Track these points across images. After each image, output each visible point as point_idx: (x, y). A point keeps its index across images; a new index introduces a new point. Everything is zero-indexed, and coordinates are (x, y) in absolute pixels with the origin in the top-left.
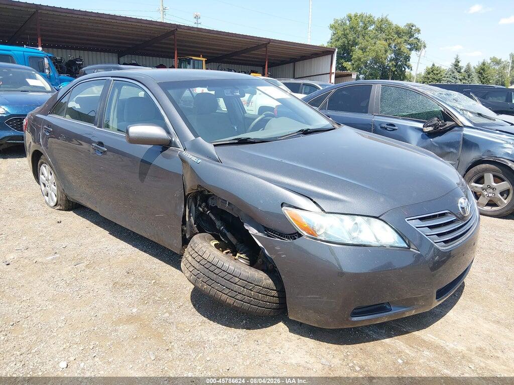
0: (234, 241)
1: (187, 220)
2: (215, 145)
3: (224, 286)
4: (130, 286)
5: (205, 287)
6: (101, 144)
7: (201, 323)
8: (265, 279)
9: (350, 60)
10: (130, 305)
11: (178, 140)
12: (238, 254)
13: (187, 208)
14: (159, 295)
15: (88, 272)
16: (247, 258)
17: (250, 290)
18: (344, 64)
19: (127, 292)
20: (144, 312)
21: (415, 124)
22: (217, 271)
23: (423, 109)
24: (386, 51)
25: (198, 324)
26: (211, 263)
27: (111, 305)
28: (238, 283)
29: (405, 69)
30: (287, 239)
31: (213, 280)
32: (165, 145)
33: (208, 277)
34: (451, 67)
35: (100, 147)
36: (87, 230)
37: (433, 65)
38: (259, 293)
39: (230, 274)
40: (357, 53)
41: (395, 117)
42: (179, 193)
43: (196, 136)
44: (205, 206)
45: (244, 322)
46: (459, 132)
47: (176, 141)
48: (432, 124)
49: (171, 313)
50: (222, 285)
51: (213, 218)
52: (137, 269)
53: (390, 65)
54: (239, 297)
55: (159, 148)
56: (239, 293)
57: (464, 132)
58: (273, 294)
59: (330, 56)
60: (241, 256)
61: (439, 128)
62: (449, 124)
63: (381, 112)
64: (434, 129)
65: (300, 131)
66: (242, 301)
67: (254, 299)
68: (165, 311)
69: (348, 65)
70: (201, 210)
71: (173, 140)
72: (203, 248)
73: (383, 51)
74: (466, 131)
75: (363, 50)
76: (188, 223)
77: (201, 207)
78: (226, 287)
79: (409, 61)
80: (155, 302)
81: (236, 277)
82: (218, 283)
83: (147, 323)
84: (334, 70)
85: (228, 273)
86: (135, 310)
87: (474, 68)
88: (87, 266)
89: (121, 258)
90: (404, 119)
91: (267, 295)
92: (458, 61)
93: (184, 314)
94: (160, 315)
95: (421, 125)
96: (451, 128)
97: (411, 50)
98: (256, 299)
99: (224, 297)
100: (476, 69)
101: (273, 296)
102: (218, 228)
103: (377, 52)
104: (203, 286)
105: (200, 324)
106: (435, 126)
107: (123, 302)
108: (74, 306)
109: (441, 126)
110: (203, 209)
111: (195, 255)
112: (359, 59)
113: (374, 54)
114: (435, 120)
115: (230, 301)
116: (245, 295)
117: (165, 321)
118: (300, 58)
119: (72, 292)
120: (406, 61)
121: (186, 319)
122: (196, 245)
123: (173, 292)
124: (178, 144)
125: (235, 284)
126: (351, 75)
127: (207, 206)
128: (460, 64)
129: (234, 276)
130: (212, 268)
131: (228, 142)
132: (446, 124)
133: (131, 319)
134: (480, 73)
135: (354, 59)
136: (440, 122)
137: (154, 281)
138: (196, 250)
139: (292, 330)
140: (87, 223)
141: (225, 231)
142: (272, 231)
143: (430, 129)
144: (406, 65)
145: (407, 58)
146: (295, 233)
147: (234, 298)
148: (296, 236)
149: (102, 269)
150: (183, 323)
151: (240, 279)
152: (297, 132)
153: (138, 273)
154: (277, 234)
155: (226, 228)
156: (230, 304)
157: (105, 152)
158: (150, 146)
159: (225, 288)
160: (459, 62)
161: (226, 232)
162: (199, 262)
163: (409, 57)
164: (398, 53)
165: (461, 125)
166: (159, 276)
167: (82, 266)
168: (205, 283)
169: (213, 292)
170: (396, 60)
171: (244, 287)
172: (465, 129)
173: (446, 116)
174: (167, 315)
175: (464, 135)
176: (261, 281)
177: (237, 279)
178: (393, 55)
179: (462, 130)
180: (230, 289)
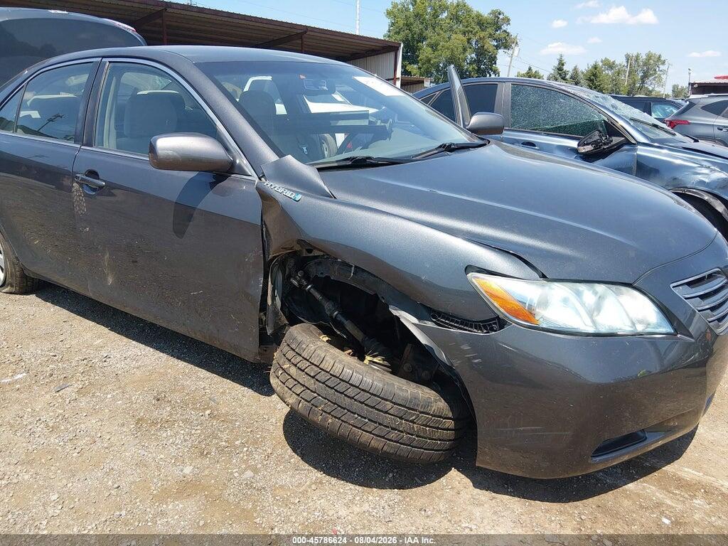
0: (358, 335)
1: (269, 302)
2: (319, 170)
3: (365, 418)
4: (169, 423)
5: (330, 421)
6: (93, 174)
7: (315, 483)
8: (436, 401)
9: (417, 62)
10: (178, 460)
11: (245, 161)
12: (368, 358)
13: (270, 283)
14: (224, 436)
15: (83, 402)
16: (386, 363)
17: (412, 422)
18: (407, 68)
19: (165, 435)
20: (206, 472)
21: (564, 142)
22: (351, 392)
23: (576, 118)
24: (465, 50)
25: (310, 487)
26: (338, 378)
27: (142, 464)
28: (391, 412)
29: (490, 75)
30: (475, 330)
31: (344, 409)
32: (220, 172)
33: (335, 404)
34: (552, 72)
35: (91, 179)
36: (66, 326)
37: (530, 69)
38: (426, 426)
39: (375, 395)
40: (425, 51)
41: (535, 131)
42: (253, 255)
43: (280, 154)
44: (303, 277)
45: (391, 475)
46: (630, 153)
47: (243, 165)
48: (592, 140)
49: (256, 471)
50: (362, 417)
51: (318, 296)
52: (173, 391)
53: (470, 69)
54: (393, 435)
55: (209, 178)
56: (392, 429)
57: (638, 152)
58: (447, 426)
59: (392, 55)
60: (375, 360)
61: (602, 147)
62: (616, 140)
63: (513, 125)
64: (595, 148)
65: (440, 147)
66: (397, 442)
67: (417, 436)
68: (243, 466)
69: (413, 68)
70: (295, 283)
71: (238, 161)
72: (318, 352)
73: (461, 49)
74: (642, 151)
75: (434, 47)
76: (270, 309)
77: (295, 279)
78: (369, 420)
79: (495, 63)
80: (221, 450)
81: (387, 400)
82: (355, 413)
83: (217, 492)
84: (399, 75)
85: (372, 394)
86: (188, 470)
87: (583, 73)
88: (79, 392)
89: (138, 373)
90: (548, 135)
91: (438, 428)
92: (561, 64)
93: (278, 469)
94: (236, 475)
95: (574, 144)
96: (619, 147)
97: (497, 47)
98: (420, 437)
99: (366, 437)
100: (585, 75)
101: (447, 429)
102: (328, 313)
103: (452, 50)
104: (325, 420)
105: (314, 487)
106: (596, 143)
107: (162, 456)
108: (71, 470)
109: (605, 144)
110: (298, 282)
111: (304, 364)
112: (429, 60)
113: (448, 53)
114: (596, 134)
115: (376, 443)
116: (402, 432)
117: (249, 486)
118: (349, 55)
119: (62, 443)
120: (491, 65)
121: (285, 479)
122: (304, 346)
123: (249, 430)
124: (247, 170)
125: (386, 412)
126: (423, 82)
127: (307, 277)
128: (565, 68)
129: (383, 399)
130: (342, 386)
131: (336, 164)
132: (612, 141)
133: (186, 488)
134: (591, 80)
135: (421, 60)
136: (604, 138)
137: (208, 412)
138: (305, 354)
139: (477, 485)
140: (64, 313)
141: (341, 318)
142: (447, 316)
143: (589, 148)
144: (491, 69)
145: (493, 59)
146: (494, 319)
147: (383, 437)
148: (494, 323)
149: (109, 396)
150: (282, 487)
151: (395, 403)
152: (436, 149)
153: (177, 397)
154: (457, 322)
155: (343, 313)
156: (376, 449)
157: (101, 187)
158: (191, 175)
159: (367, 420)
160: (563, 65)
161: (343, 320)
162: (313, 377)
163: (495, 57)
164: (481, 52)
165: (634, 142)
166: (214, 401)
167: (70, 392)
168: (329, 414)
169: (345, 430)
170: (478, 61)
171: (401, 418)
172: (639, 147)
173: (611, 129)
174: (249, 474)
175: (639, 156)
176: (428, 404)
177: (389, 405)
178: (474, 55)
179: (636, 150)
180: (376, 423)
